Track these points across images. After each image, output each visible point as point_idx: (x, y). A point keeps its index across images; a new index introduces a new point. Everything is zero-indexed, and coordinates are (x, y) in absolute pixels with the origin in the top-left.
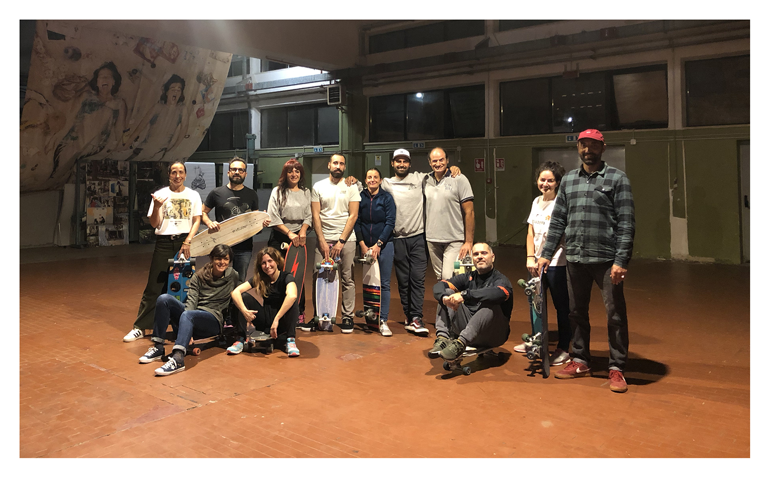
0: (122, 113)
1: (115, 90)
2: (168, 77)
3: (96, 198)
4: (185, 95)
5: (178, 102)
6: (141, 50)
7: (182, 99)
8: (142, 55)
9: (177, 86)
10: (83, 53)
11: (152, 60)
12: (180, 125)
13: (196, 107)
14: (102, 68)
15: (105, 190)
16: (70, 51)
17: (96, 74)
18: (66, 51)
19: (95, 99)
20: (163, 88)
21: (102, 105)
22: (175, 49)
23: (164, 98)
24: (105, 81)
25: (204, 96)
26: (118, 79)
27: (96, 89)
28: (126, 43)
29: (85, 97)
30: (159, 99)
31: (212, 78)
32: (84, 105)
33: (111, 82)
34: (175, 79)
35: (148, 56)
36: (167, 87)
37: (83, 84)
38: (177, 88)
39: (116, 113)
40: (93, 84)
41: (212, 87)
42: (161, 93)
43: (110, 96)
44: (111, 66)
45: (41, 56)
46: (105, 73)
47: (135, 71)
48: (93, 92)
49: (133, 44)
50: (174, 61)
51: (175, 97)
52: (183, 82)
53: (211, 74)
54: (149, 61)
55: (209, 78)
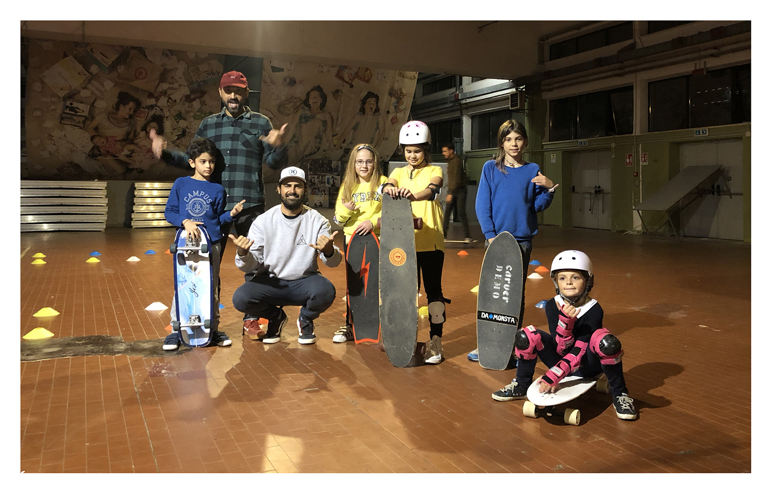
0: (329, 123)
1: (323, 106)
2: (364, 94)
3: (316, 188)
4: (380, 107)
5: (374, 113)
6: (341, 75)
7: (377, 110)
8: (342, 79)
9: (372, 101)
10: (297, 81)
11: (350, 82)
12: (378, 131)
13: (391, 116)
14: (312, 90)
15: (322, 182)
16: (288, 80)
17: (308, 94)
18: (285, 80)
19: (308, 113)
20: (361, 103)
21: (313, 117)
22: (368, 72)
23: (363, 110)
24: (315, 99)
25: (396, 107)
26: (324, 98)
27: (309, 106)
28: (329, 71)
29: (300, 112)
30: (358, 111)
31: (401, 93)
32: (301, 118)
33: (320, 101)
34: (370, 95)
35: (347, 79)
36: (364, 101)
37: (299, 103)
38: (372, 102)
39: (325, 123)
40: (306, 103)
41: (403, 99)
42: (359, 107)
43: (319, 110)
44: (319, 89)
45: (268, 84)
46: (315, 94)
47: (337, 91)
48: (307, 108)
49: (334, 71)
50: (368, 81)
51: (372, 109)
52: (377, 97)
53: (401, 89)
54: (347, 83)
55: (399, 93)
